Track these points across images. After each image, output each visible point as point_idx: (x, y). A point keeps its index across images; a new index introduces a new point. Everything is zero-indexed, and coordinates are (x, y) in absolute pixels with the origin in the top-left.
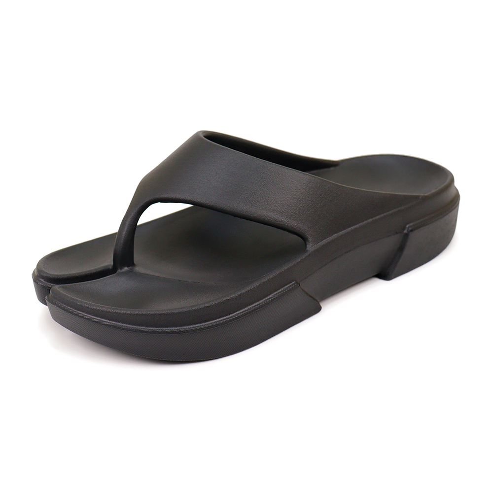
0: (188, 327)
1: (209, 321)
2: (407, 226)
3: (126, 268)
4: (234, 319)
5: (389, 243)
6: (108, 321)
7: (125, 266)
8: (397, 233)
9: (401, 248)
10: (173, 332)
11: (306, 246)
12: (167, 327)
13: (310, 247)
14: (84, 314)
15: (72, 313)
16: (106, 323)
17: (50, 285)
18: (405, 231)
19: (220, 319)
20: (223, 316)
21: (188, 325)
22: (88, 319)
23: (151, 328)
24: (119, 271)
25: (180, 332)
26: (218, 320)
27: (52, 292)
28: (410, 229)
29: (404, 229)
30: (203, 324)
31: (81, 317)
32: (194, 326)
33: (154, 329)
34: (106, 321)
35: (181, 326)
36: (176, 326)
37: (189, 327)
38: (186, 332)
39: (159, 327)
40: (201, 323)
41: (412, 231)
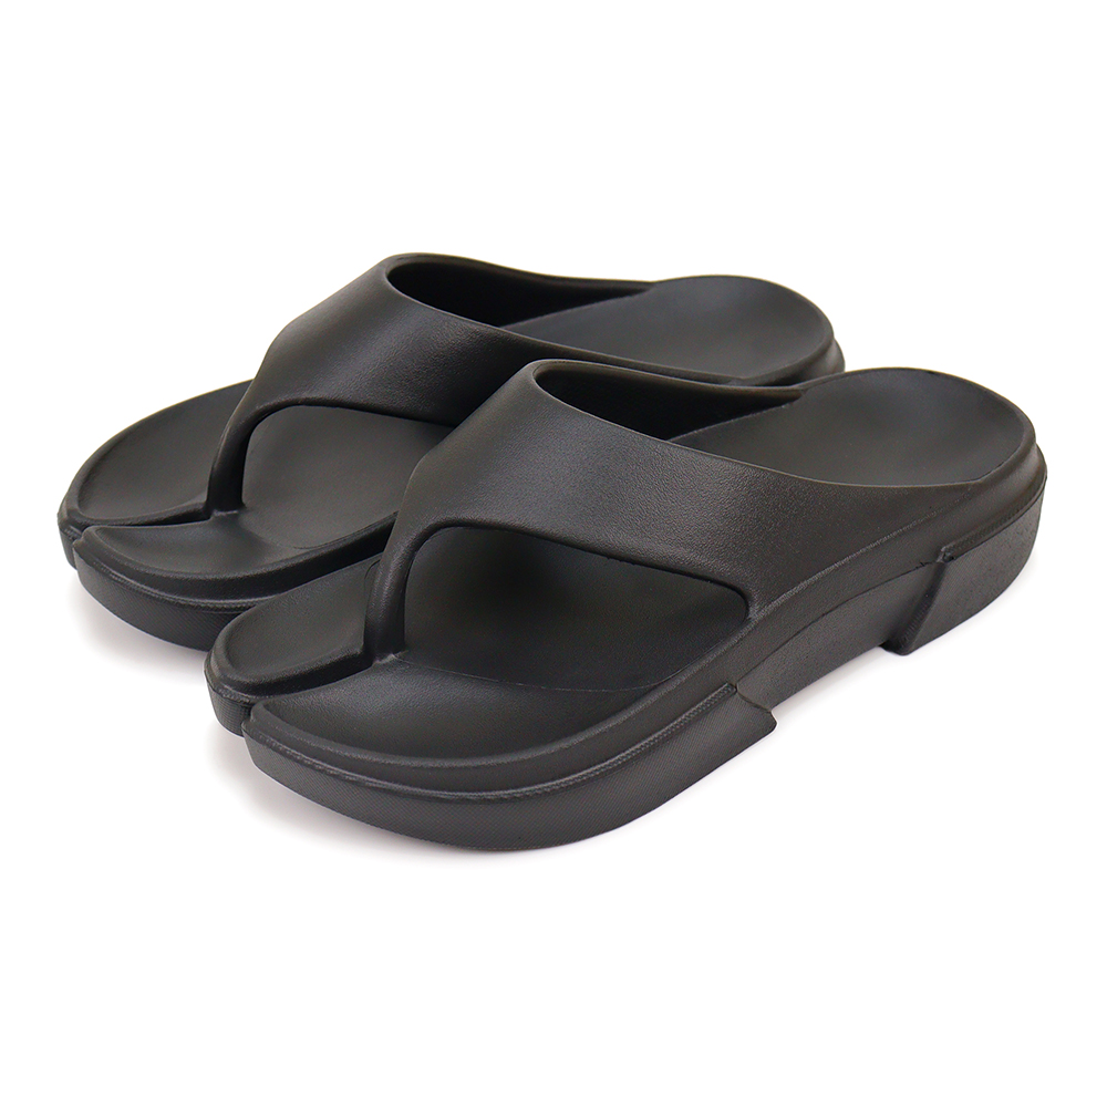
0: (528, 789)
1: (569, 775)
2: (943, 550)
3: (392, 657)
4: (614, 769)
5: (907, 585)
6: (375, 780)
7: (389, 653)
8: (923, 565)
9: (930, 593)
10: (501, 800)
11: (748, 609)
12: (490, 791)
13: (756, 613)
14: (325, 765)
15: (301, 762)
16: (370, 784)
17: (247, 698)
18: (940, 560)
19: (589, 771)
20: (595, 765)
21: (529, 785)
22: (333, 776)
23: (459, 794)
24: (378, 662)
25: (513, 799)
26: (584, 772)
27: (255, 717)
28: (948, 554)
29: (937, 556)
30: (558, 782)
31: (320, 770)
32: (541, 786)
33: (464, 794)
34: (371, 780)
35: (516, 787)
36: (507, 789)
37: (532, 788)
38: (526, 797)
39: (473, 791)
40: (553, 780)
41: (952, 558)
